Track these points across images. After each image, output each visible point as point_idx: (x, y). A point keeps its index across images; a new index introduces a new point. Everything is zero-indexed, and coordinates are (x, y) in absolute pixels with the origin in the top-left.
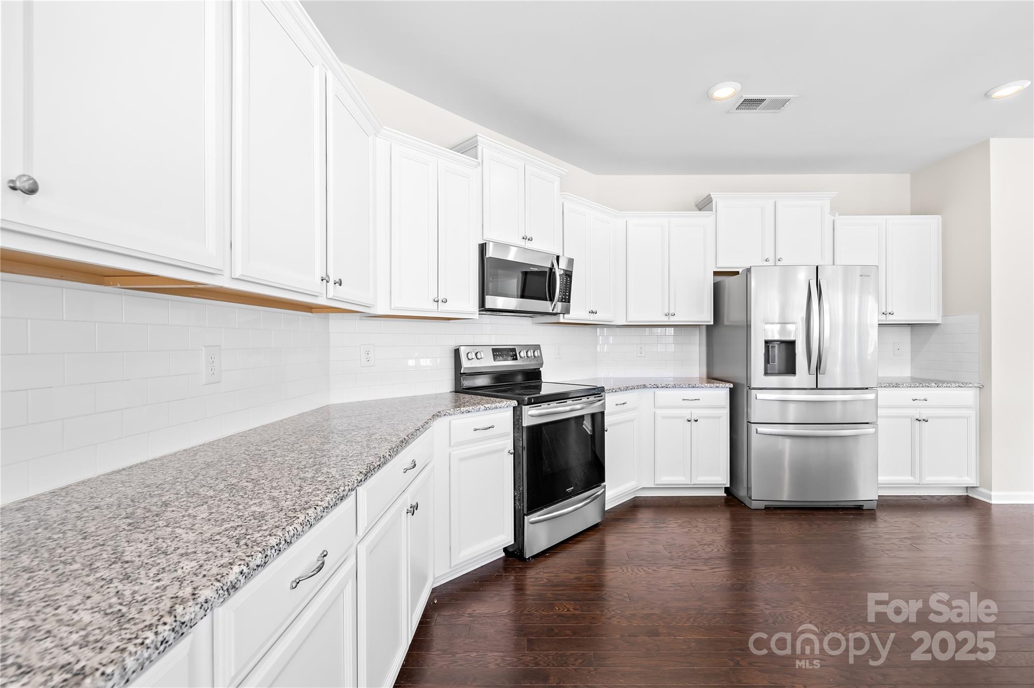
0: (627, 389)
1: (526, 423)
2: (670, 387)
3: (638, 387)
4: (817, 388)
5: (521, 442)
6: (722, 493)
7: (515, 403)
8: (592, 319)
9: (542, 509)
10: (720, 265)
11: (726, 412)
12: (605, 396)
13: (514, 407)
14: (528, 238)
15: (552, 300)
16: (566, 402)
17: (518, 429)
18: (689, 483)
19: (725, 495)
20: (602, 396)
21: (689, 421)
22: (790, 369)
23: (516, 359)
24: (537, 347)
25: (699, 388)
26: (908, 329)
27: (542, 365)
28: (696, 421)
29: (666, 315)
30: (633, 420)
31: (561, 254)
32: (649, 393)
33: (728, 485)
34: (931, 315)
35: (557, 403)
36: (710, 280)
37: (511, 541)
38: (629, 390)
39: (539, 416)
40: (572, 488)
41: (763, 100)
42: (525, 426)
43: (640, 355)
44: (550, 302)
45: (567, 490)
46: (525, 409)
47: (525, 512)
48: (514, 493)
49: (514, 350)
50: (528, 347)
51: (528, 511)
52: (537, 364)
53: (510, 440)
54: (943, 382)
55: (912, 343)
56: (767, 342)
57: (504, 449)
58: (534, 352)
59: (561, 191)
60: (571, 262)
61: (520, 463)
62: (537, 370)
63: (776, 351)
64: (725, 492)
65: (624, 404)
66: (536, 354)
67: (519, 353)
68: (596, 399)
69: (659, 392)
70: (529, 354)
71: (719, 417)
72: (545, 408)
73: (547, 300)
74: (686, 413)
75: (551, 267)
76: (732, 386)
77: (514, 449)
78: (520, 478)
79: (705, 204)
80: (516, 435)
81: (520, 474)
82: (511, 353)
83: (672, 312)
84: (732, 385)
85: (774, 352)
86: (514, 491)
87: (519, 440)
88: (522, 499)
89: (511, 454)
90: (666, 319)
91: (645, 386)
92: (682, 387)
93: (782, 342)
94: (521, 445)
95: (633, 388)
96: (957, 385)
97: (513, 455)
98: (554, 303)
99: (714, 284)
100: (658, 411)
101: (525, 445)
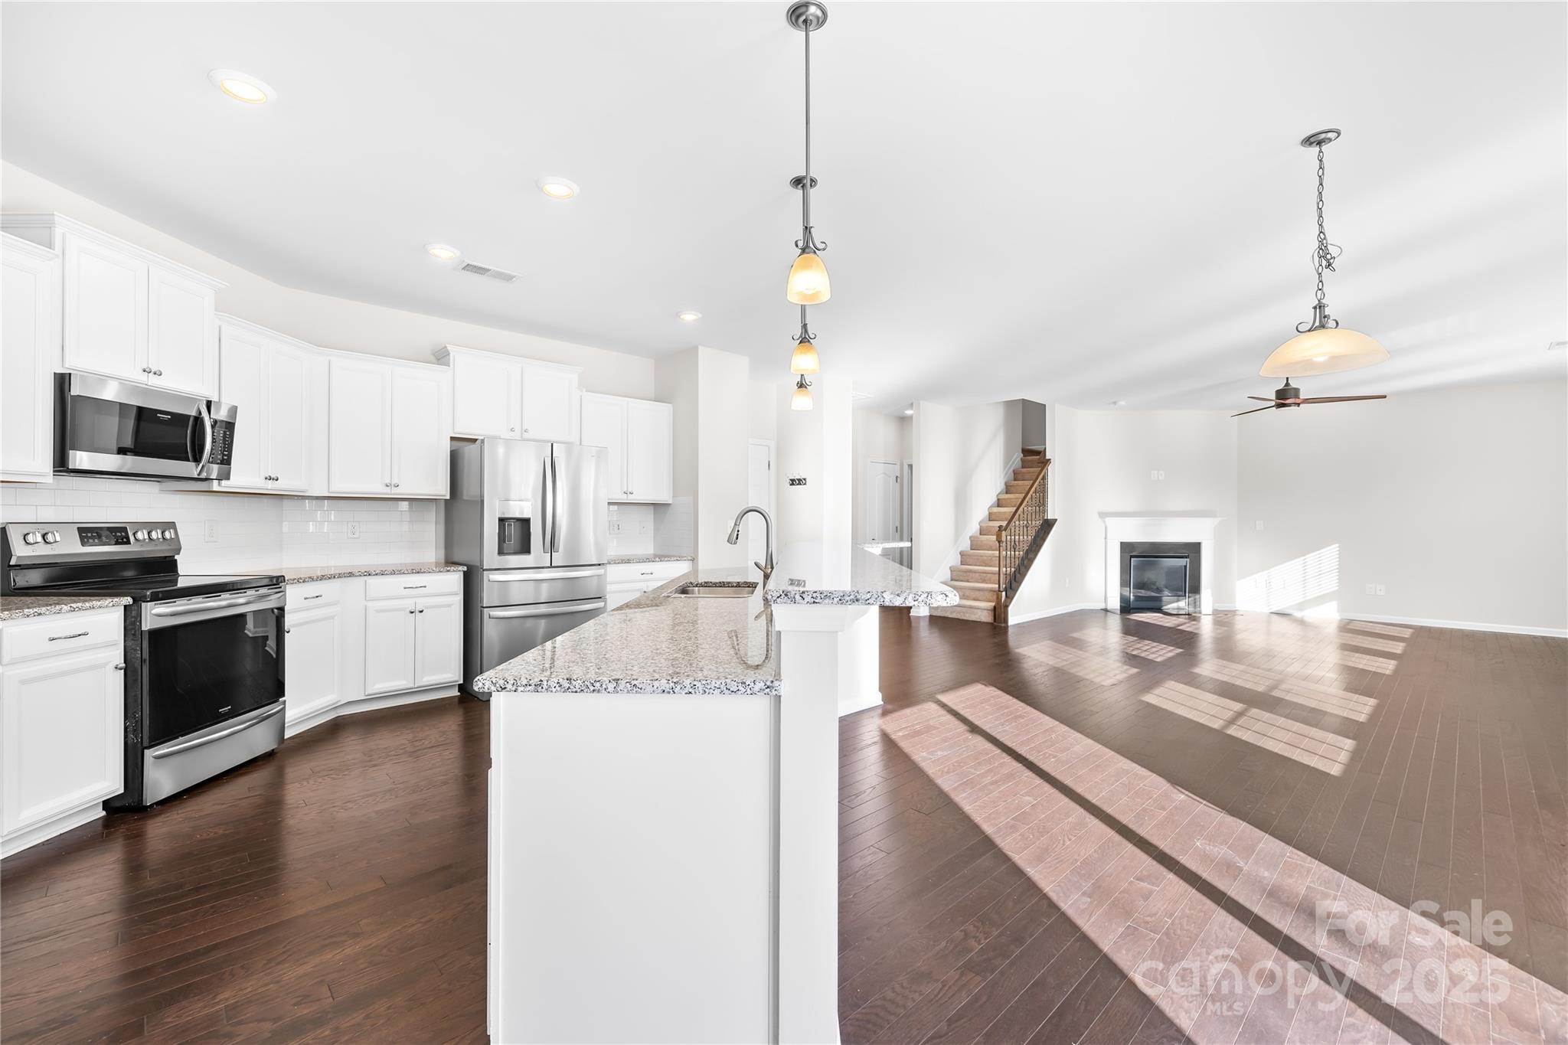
0: (322, 578)
1: (146, 626)
2: (387, 574)
3: (340, 576)
4: (551, 566)
5: (139, 652)
6: (456, 693)
7: (129, 600)
8: (270, 487)
9: (177, 738)
10: (458, 430)
11: (459, 599)
12: (285, 587)
13: (125, 606)
14: (153, 371)
15: (197, 459)
16: (220, 596)
17: (134, 635)
18: (412, 685)
19: (459, 694)
20: (281, 587)
21: (412, 612)
22: (525, 548)
23: (128, 542)
24: (172, 525)
25: (426, 574)
26: (652, 508)
27: (178, 551)
28: (421, 612)
29: (387, 486)
30: (332, 618)
31: (214, 398)
32: (357, 583)
33: (462, 682)
34: (663, 496)
35: (203, 598)
36: (446, 447)
37: (118, 789)
38: (325, 579)
39: (171, 615)
40: (230, 707)
41: (489, 270)
42: (146, 629)
43: (353, 536)
44: (193, 464)
45: (220, 710)
46: (146, 607)
47: (145, 743)
48: (125, 724)
49: (124, 530)
50: (151, 526)
51: (150, 742)
52: (172, 550)
53: (118, 652)
54: (666, 556)
55: (655, 521)
56: (502, 520)
57: (107, 664)
58: (163, 533)
59: (216, 311)
60: (233, 411)
61: (136, 680)
62: (170, 559)
63: (513, 530)
64: (459, 691)
65: (317, 597)
66: (167, 535)
67: (134, 534)
68: (270, 591)
69: (372, 581)
70: (154, 535)
71: (449, 606)
72: (181, 605)
73: (189, 461)
74: (410, 604)
75: (197, 415)
76: (465, 569)
77: (125, 662)
78: (136, 701)
79: (441, 357)
80: (129, 644)
81: (136, 696)
82: (119, 534)
83: (394, 482)
84: (466, 567)
85: (510, 531)
86: (125, 720)
87: (136, 650)
88: (140, 729)
89: (121, 669)
90: (388, 490)
91: (351, 575)
92: (404, 573)
93: (518, 520)
94: (140, 656)
95: (332, 577)
96: (675, 559)
97: (123, 671)
98: (201, 465)
99: (451, 451)
100: (370, 604)
101: (146, 655)
